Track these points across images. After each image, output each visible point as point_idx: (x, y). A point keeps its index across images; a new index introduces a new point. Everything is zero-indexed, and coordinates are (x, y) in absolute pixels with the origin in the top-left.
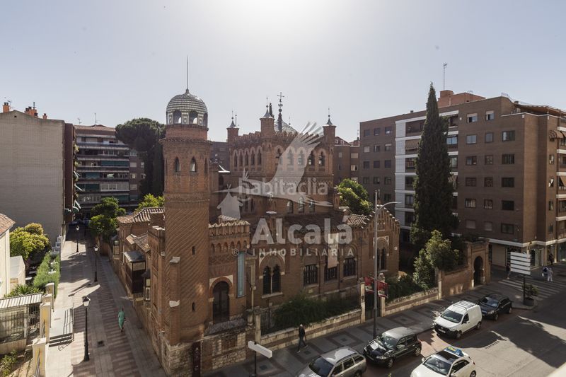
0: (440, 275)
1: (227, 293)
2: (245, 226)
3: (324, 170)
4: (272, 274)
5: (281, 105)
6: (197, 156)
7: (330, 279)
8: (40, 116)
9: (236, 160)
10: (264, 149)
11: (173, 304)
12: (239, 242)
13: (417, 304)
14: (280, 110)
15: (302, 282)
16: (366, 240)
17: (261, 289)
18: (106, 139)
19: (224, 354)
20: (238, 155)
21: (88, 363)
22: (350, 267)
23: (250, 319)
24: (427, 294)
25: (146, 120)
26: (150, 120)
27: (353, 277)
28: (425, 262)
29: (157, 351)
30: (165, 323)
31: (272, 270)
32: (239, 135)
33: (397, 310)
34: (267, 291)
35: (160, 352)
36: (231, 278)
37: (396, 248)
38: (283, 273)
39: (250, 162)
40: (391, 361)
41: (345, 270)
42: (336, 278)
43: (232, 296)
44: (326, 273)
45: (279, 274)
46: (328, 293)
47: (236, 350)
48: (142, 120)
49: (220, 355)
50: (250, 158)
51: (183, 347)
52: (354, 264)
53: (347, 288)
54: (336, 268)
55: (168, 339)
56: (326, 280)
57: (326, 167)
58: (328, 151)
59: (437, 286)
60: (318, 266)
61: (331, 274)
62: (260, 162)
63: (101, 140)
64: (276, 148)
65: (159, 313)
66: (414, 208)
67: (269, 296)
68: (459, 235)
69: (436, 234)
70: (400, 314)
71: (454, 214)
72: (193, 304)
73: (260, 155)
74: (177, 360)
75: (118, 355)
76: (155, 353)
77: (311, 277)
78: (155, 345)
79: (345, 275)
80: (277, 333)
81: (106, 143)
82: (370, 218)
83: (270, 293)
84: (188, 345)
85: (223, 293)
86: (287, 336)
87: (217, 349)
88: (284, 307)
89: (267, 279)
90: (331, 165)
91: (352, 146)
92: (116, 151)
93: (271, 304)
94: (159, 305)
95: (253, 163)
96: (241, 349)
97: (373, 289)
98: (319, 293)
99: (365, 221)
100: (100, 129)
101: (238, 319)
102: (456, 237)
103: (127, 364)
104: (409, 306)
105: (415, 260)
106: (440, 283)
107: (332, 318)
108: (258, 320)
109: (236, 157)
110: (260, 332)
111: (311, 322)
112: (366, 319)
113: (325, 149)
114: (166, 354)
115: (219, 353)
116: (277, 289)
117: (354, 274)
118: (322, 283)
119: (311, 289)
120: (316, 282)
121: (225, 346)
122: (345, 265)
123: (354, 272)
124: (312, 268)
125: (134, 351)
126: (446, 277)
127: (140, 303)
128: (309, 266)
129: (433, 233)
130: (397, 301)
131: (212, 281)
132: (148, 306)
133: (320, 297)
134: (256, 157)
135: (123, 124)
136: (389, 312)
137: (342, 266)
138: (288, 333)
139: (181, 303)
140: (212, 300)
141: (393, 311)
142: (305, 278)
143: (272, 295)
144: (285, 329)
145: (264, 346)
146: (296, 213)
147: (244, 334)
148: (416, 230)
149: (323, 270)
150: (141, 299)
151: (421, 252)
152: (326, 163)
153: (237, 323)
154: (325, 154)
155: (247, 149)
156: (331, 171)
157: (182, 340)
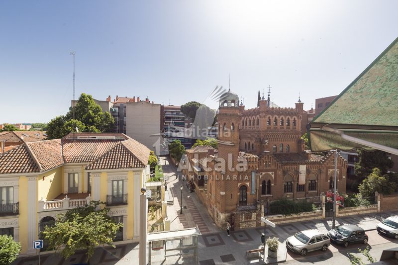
0: (379, 197)
1: (246, 191)
2: (256, 158)
3: (295, 128)
4: (267, 184)
5: (269, 92)
6: (234, 122)
7: (300, 191)
8: (151, 102)
9: (243, 123)
10: (261, 117)
11: (223, 193)
12: (253, 166)
13: (361, 212)
14: (269, 95)
15: (283, 191)
16: (324, 170)
17: (261, 191)
18: (175, 112)
19: (246, 222)
20: (245, 120)
21: (182, 215)
22: (313, 185)
23: (259, 206)
24: (369, 207)
25: (195, 102)
26: (196, 102)
27: (314, 191)
28: (367, 187)
29: (212, 215)
30: (216, 202)
31: (267, 182)
32: (245, 109)
33: (347, 214)
34: (263, 193)
35: (214, 215)
36: (248, 184)
37: (344, 177)
38: (273, 185)
39: (252, 124)
40: (347, 243)
41: (309, 187)
42: (304, 191)
43: (248, 193)
44: (297, 188)
45: (270, 185)
46: (298, 199)
47: (251, 221)
48: (192, 102)
49: (243, 222)
50: (252, 122)
51: (227, 215)
52: (316, 184)
53: (311, 197)
54: (304, 185)
55: (219, 210)
56: (297, 191)
57: (297, 127)
58: (298, 117)
59: (377, 203)
60: (293, 183)
61: (301, 188)
62: (258, 124)
63: (172, 112)
64: (268, 116)
65: (213, 197)
66: (358, 153)
67: (264, 196)
68: (394, 172)
69: (376, 170)
70: (349, 217)
71: (389, 158)
72: (232, 195)
73: (258, 120)
74: (224, 221)
75: (194, 214)
76: (210, 216)
77: (288, 188)
78: (210, 212)
79: (309, 190)
80: (272, 216)
81: (175, 113)
82: (326, 157)
83: (265, 194)
84: (229, 214)
85: (244, 191)
86: (278, 218)
87: (242, 219)
88: (275, 203)
89: (263, 187)
90: (300, 126)
91: (308, 113)
92: (179, 118)
93: (269, 200)
94: (213, 193)
95: (254, 124)
96: (254, 221)
97: (333, 200)
98: (293, 198)
99: (323, 159)
100: (172, 107)
101: (251, 205)
102: (391, 174)
103: (199, 219)
104: (356, 213)
105: (359, 186)
106: (379, 202)
107: (304, 213)
108: (263, 207)
109: (243, 121)
110: (264, 214)
111: (292, 213)
112: (326, 216)
113: (297, 116)
114: (217, 217)
115: (243, 221)
116: (269, 193)
117: (315, 190)
118: (295, 193)
119: (289, 195)
120: (292, 192)
121: (246, 218)
122: (309, 184)
123: (315, 188)
124: (289, 184)
125: (201, 213)
126: (384, 199)
127: (202, 191)
128: (288, 182)
129: (374, 169)
130: (347, 209)
131: (239, 184)
132: (206, 193)
133: (294, 200)
134: (256, 121)
135: (184, 104)
136: (341, 215)
137: (308, 185)
138: (279, 217)
139: (226, 194)
140: (239, 194)
141: (344, 215)
142: (285, 188)
143: (266, 196)
144: (277, 214)
145: (271, 221)
146: (278, 152)
147: (256, 214)
148: (359, 167)
149: (296, 185)
150: (202, 189)
151: (364, 181)
152: (297, 124)
153: (252, 207)
154: (296, 119)
155: (250, 117)
156: (300, 129)
157: (226, 211)
